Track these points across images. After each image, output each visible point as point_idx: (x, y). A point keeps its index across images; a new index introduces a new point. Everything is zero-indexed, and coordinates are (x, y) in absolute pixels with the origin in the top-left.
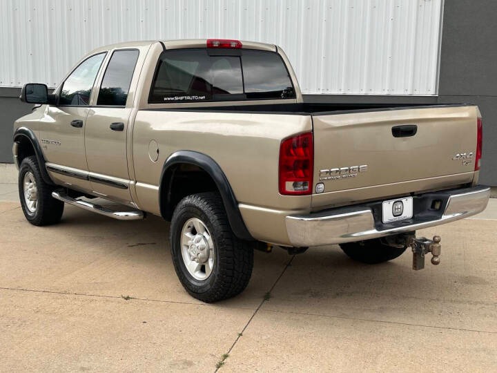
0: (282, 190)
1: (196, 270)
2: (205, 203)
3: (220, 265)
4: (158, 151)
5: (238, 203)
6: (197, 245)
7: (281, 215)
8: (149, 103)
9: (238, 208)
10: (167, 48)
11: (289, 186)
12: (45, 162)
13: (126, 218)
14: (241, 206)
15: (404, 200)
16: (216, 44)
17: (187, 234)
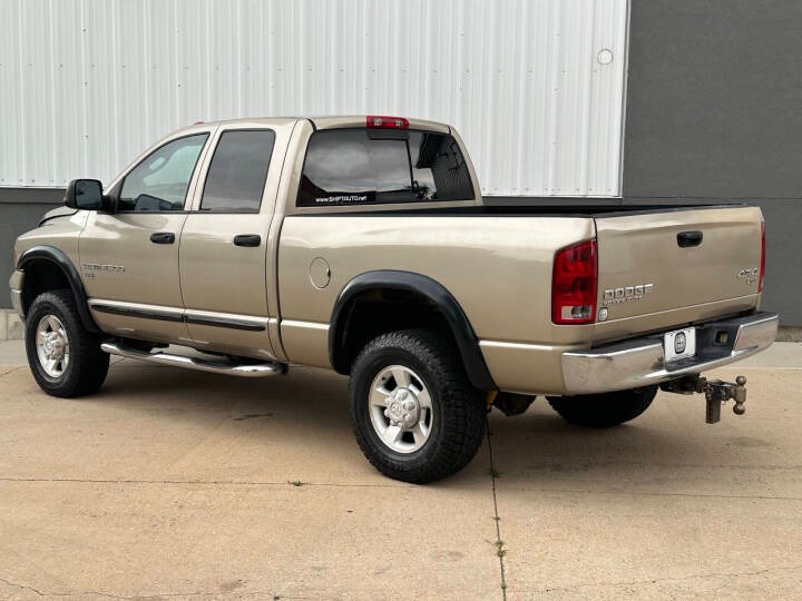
0: (556, 317)
1: (396, 440)
2: (418, 343)
3: (446, 427)
4: (329, 274)
5: (477, 339)
6: (403, 403)
7: (552, 352)
8: (297, 206)
9: (479, 347)
10: (318, 128)
11: (566, 312)
12: (88, 298)
13: (255, 374)
14: (482, 343)
15: (685, 331)
16: (377, 123)
17: (378, 389)
